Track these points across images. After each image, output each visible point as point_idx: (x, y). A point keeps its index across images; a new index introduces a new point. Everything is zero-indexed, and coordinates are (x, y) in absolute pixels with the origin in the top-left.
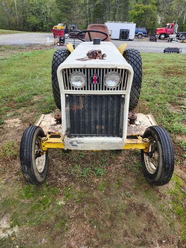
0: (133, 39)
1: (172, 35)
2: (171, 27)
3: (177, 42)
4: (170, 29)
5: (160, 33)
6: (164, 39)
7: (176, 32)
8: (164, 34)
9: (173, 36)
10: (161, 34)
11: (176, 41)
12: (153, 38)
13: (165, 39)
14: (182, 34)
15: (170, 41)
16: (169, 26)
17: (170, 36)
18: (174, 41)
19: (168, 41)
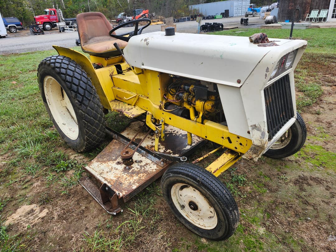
0: (6, 35)
1: (59, 23)
2: (53, 13)
3: (72, 31)
4: (54, 16)
5: (42, 22)
6: (51, 30)
7: (63, 19)
8: (47, 23)
9: (62, 24)
10: (44, 24)
11: (70, 30)
12: (37, 30)
13: (53, 29)
14: (71, 20)
15: (63, 31)
16: (50, 13)
17: (57, 24)
18: (67, 31)
19: (60, 31)
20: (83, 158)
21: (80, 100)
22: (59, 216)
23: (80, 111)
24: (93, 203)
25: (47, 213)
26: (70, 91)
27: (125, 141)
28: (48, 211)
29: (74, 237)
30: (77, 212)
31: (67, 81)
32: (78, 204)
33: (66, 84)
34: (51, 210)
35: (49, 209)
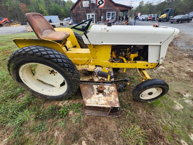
20: (68, 102)
21: (72, 71)
22: (94, 138)
23: (73, 78)
24: (102, 119)
25: (86, 143)
26: (64, 68)
27: (87, 83)
28: (85, 142)
29: (115, 140)
30: (100, 129)
31: (60, 62)
32: (96, 124)
33: (59, 65)
34: (85, 139)
35: (84, 140)
